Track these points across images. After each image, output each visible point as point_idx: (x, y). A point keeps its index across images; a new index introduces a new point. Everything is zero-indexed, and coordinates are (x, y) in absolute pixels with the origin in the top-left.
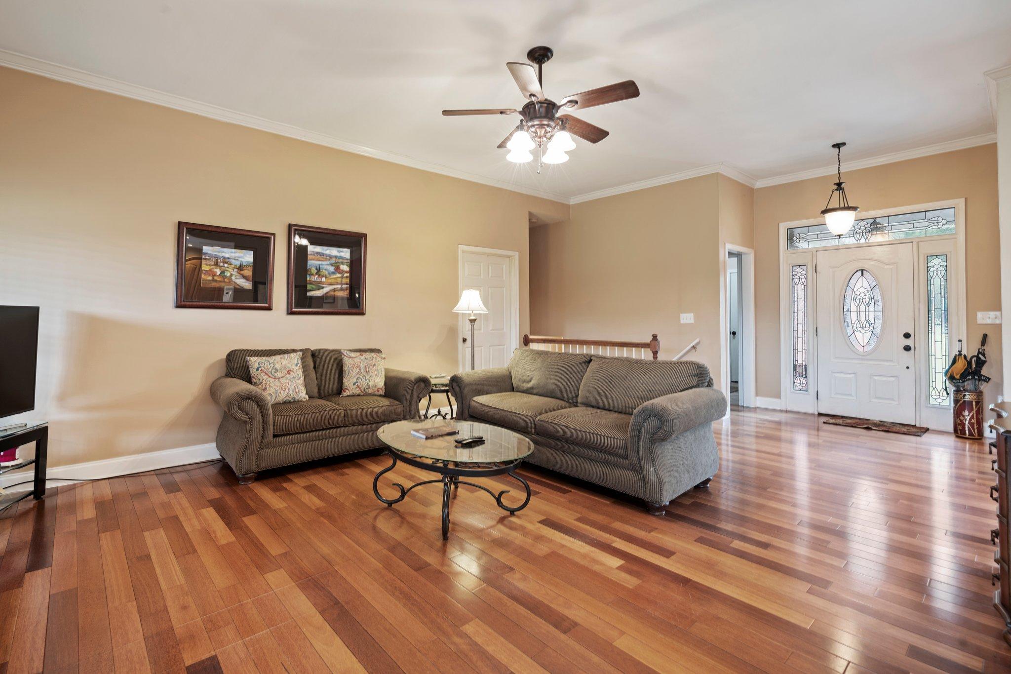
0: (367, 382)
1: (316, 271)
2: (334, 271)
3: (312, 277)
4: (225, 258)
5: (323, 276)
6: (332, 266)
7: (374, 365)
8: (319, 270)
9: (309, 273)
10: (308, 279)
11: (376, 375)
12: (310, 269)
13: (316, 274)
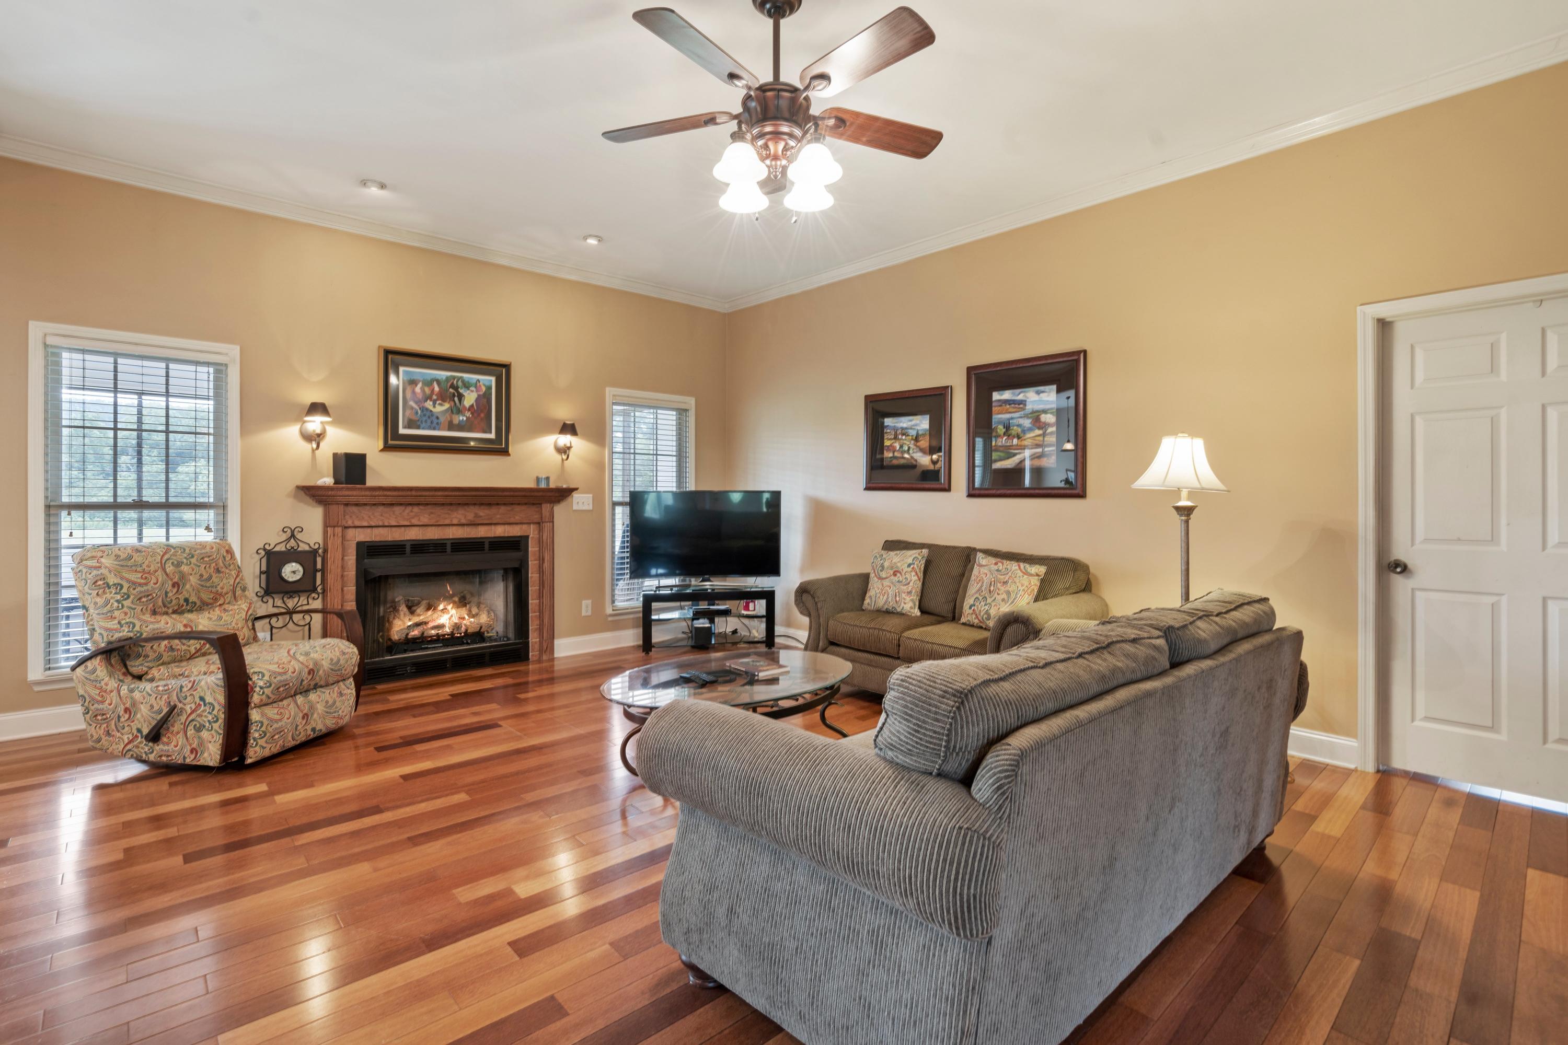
0: (987, 607)
1: (1004, 430)
2: (1030, 426)
3: (999, 440)
4: (902, 429)
5: (1014, 437)
6: (1028, 418)
7: (1005, 583)
8: (1007, 427)
9: (994, 434)
10: (993, 443)
11: (1003, 600)
12: (996, 428)
13: (1004, 434)
